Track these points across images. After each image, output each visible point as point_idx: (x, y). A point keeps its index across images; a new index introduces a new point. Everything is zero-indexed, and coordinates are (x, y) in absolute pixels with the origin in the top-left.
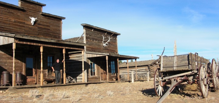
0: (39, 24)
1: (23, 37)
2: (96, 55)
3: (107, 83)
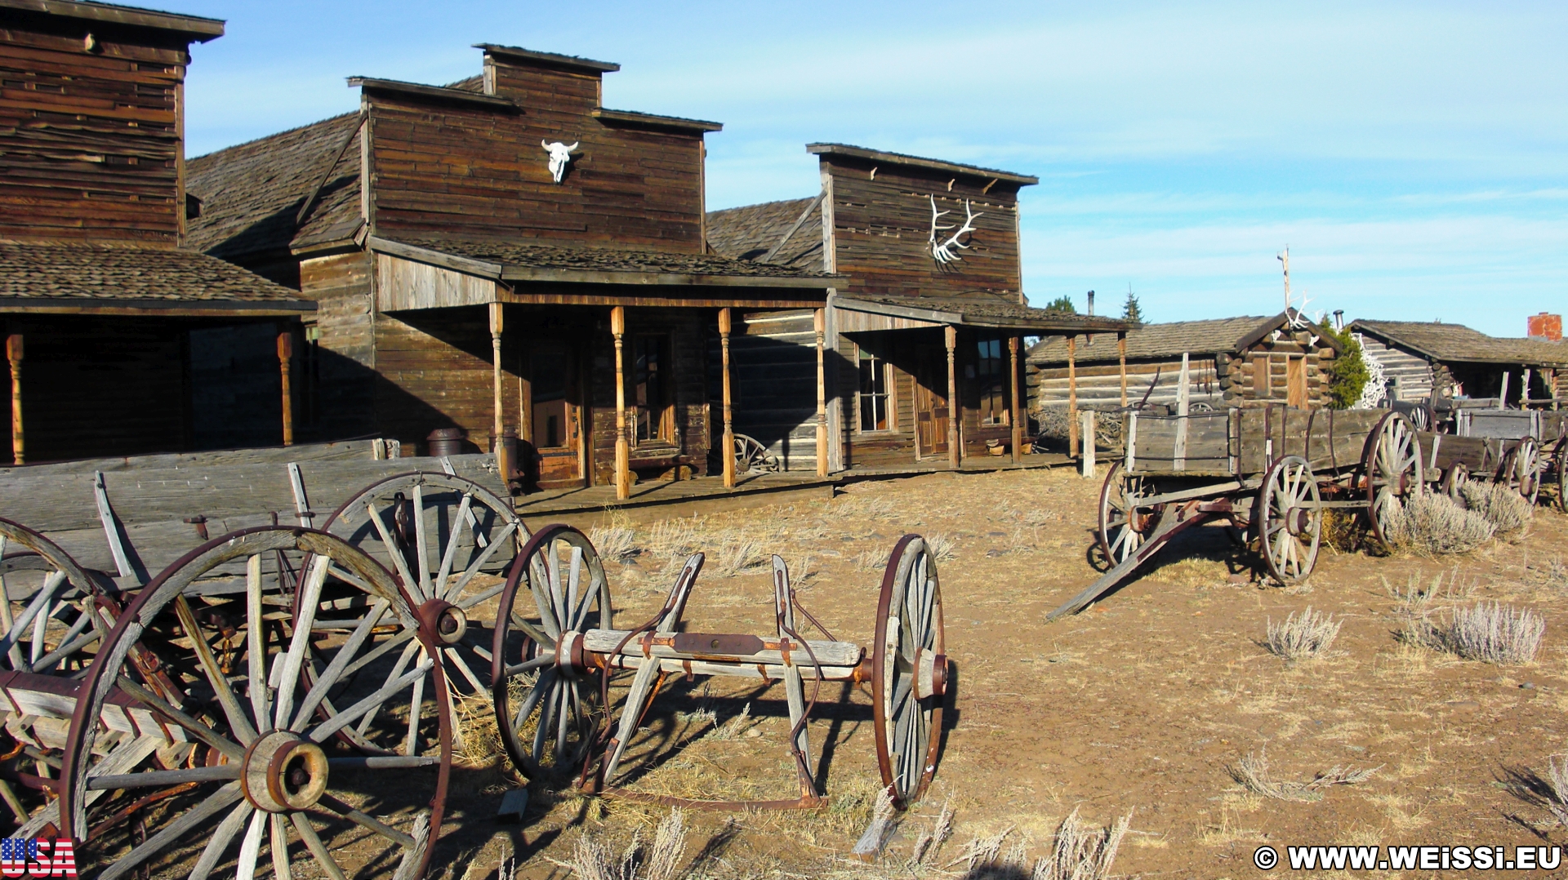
0: (589, 174)
1: (533, 274)
2: (889, 319)
3: (948, 475)
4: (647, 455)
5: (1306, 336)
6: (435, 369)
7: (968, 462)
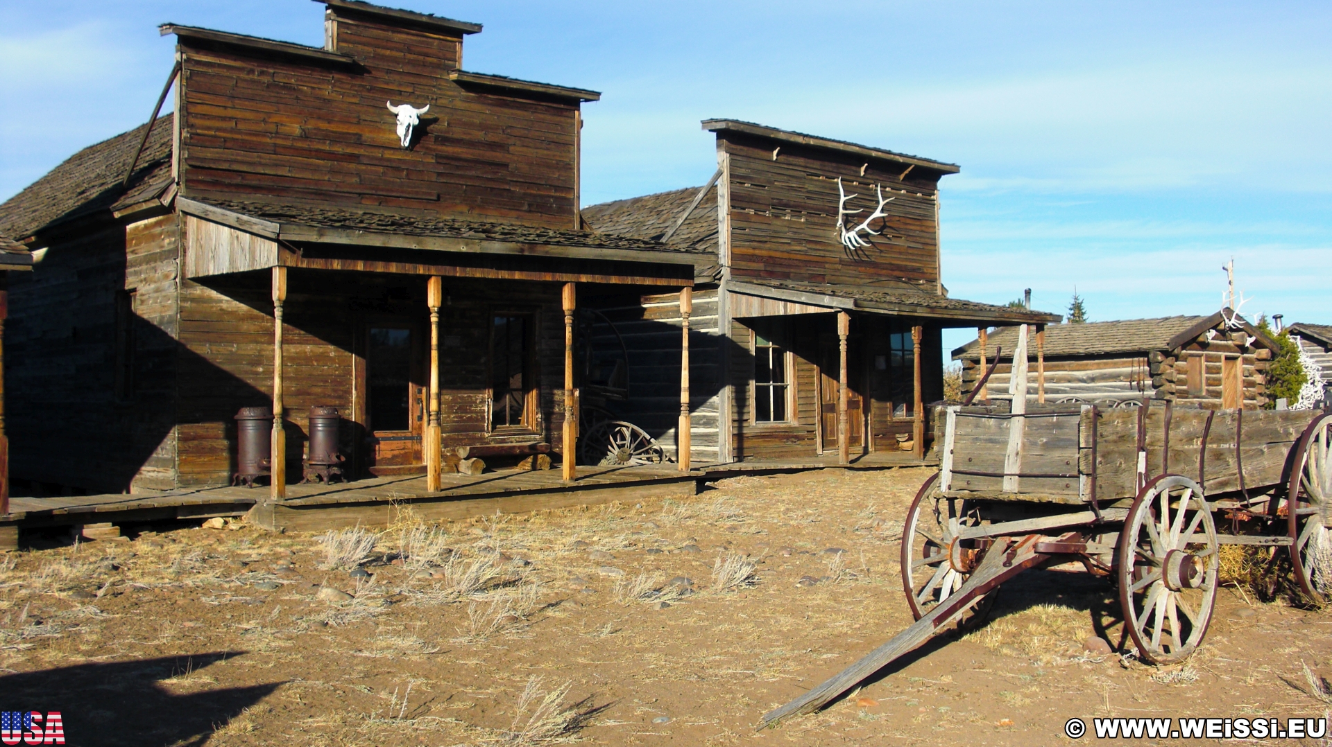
0: (444, 140)
1: (321, 235)
2: (781, 303)
3: (837, 471)
4: (503, 441)
5: (1243, 337)
6: (252, 342)
7: (874, 457)
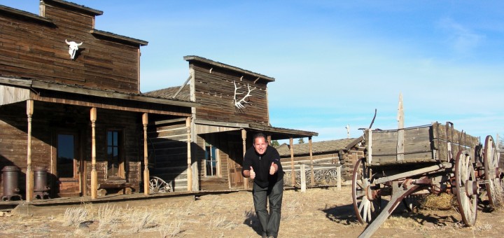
0: (88, 57)
1: (49, 86)
2: (218, 127)
3: (244, 193)
4: (112, 183)
6: (8, 138)
